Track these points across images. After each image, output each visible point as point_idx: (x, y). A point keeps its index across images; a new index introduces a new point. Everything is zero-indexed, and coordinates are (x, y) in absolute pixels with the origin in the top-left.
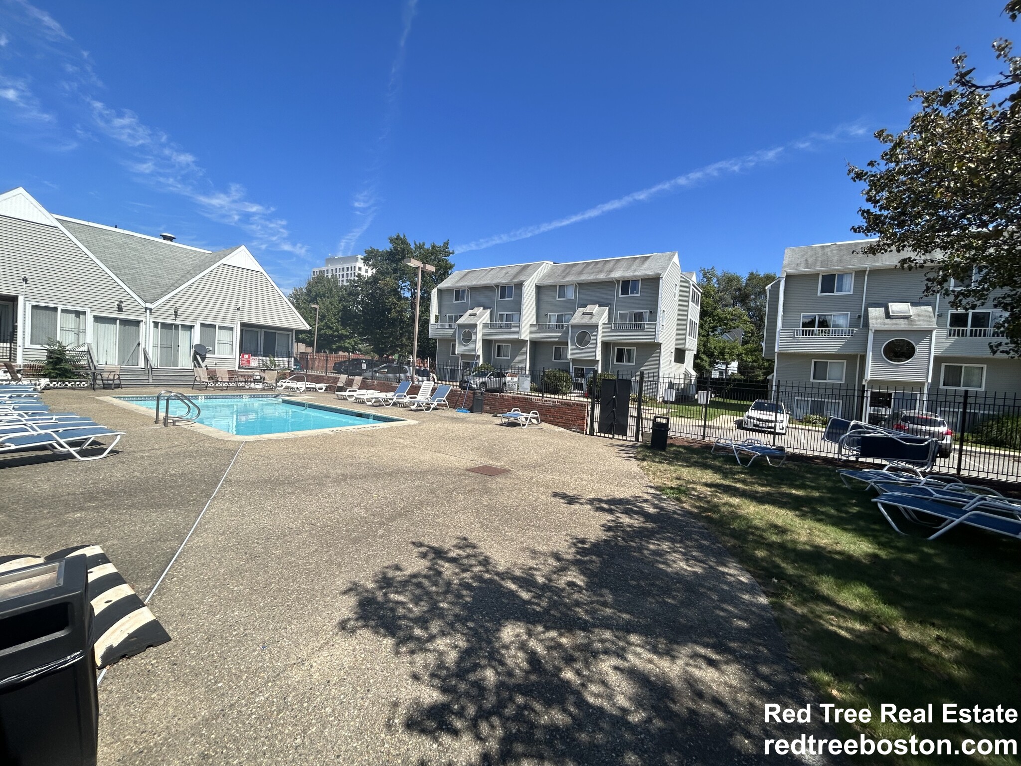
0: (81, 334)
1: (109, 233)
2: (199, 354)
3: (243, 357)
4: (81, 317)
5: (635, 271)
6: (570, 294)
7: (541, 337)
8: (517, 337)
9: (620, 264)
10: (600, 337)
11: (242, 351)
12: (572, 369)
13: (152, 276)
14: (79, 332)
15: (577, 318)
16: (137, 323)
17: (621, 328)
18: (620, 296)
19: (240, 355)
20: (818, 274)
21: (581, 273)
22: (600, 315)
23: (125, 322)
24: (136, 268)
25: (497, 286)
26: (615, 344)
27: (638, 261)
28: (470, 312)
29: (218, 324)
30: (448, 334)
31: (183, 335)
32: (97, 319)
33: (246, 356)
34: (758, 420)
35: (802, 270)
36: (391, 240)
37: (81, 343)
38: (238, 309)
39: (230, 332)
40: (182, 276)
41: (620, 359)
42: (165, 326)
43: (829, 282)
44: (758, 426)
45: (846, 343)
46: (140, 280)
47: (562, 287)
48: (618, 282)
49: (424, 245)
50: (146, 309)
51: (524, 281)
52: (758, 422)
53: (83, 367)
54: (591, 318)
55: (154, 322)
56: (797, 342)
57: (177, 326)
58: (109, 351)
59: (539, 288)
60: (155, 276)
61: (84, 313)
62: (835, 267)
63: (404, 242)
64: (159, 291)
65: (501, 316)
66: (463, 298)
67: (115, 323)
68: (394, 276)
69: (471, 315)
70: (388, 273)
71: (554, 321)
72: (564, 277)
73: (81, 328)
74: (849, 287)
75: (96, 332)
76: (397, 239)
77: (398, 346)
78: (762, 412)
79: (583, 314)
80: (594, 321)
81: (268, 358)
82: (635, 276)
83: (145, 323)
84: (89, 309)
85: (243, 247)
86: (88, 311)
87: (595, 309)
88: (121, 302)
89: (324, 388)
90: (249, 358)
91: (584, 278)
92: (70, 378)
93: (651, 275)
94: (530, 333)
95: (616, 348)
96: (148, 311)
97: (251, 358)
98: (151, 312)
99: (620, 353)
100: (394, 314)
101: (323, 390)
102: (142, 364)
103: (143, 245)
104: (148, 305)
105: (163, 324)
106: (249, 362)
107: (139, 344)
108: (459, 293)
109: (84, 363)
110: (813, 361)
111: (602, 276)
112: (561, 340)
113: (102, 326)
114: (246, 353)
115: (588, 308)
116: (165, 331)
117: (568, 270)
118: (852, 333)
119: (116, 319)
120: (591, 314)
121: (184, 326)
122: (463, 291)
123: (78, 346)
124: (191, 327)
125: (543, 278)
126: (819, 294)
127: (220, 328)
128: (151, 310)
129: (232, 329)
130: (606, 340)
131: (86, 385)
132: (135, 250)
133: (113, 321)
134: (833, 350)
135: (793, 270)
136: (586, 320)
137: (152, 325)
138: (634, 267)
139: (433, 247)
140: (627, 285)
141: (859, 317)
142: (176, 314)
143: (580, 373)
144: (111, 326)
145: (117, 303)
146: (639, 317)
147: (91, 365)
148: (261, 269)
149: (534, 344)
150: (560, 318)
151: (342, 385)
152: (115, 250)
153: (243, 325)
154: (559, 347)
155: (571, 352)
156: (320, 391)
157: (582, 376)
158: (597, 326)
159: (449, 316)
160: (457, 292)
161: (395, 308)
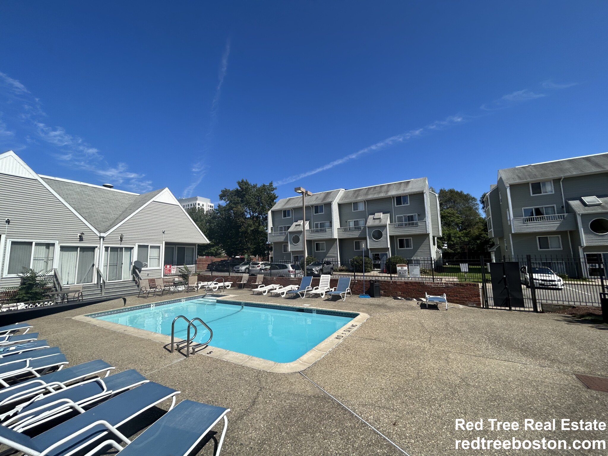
0: (49, 261)
1: (70, 184)
2: (136, 269)
3: (166, 267)
4: (51, 247)
5: (404, 190)
6: (361, 208)
7: (345, 236)
8: (330, 237)
9: (391, 187)
10: (389, 232)
11: (166, 263)
12: (371, 255)
13: (102, 213)
14: (48, 260)
15: (370, 222)
16: (93, 249)
17: (400, 226)
18: (396, 206)
19: (164, 266)
20: (528, 183)
21: (367, 194)
22: (385, 219)
23: (84, 249)
24: (91, 208)
25: (312, 206)
26: (397, 236)
27: (403, 184)
28: (295, 224)
29: (150, 245)
30: (282, 239)
31: (125, 255)
32: (63, 249)
33: (168, 266)
34: (542, 280)
35: (518, 181)
36: (239, 183)
37: (48, 269)
38: (164, 233)
39: (157, 250)
40: (123, 212)
41: (402, 246)
42: (114, 249)
43: (537, 187)
44: (543, 285)
45: (561, 224)
46: (95, 216)
47: (356, 204)
48: (393, 197)
49: (256, 185)
50: (100, 237)
51: (332, 201)
52: (543, 282)
53: (49, 289)
54: (380, 221)
55: (105, 247)
56: (527, 226)
57: (121, 248)
58: (70, 273)
59: (340, 205)
60: (104, 213)
61: (53, 245)
62: (539, 178)
63: (246, 183)
64: (109, 224)
65: (317, 225)
66: (289, 216)
67: (77, 251)
68: (242, 205)
69: (296, 225)
70: (238, 203)
71: (352, 224)
72: (356, 197)
73: (50, 256)
74: (549, 189)
75: (61, 258)
76: (242, 182)
77: (246, 249)
78: (542, 275)
79: (374, 219)
80: (383, 223)
81: (183, 266)
82: (406, 193)
83: (100, 249)
84: (57, 242)
85: (167, 189)
86: (57, 243)
87: (381, 215)
88: (83, 233)
89: (230, 285)
90: (170, 267)
91: (370, 197)
92: (40, 299)
93: (416, 192)
94: (338, 234)
95: (398, 239)
96: (102, 239)
97: (172, 267)
98: (103, 240)
99: (401, 242)
100: (243, 229)
101: (229, 287)
102: (95, 281)
103: (95, 192)
104: (102, 235)
105: (112, 248)
106: (170, 270)
107: (93, 265)
108: (286, 212)
109: (50, 285)
110: (537, 237)
111: (382, 195)
112: (360, 237)
113: (66, 254)
114: (168, 264)
115: (377, 215)
116: (113, 253)
117: (357, 193)
118: (564, 217)
119: (77, 247)
120: (380, 218)
121: (126, 248)
122: (289, 211)
123: (47, 272)
124: (132, 248)
125: (342, 199)
126: (532, 195)
127: (152, 247)
128: (103, 238)
129: (159, 247)
130: (391, 235)
131: (53, 304)
132: (89, 195)
133: (75, 249)
134: (554, 229)
135: (513, 182)
136: (377, 223)
137: (104, 249)
138: (402, 188)
139: (264, 186)
140: (399, 199)
141: (563, 207)
142: (121, 240)
143: (377, 257)
144: (74, 253)
145: (79, 235)
146: (411, 218)
147: (57, 286)
148: (178, 204)
149: (341, 240)
150: (356, 223)
151: (245, 282)
152: (75, 196)
153: (167, 244)
154: (357, 242)
155: (370, 244)
156: (228, 288)
157: (379, 259)
158: (386, 226)
159: (279, 228)
160: (285, 212)
161: (243, 225)
